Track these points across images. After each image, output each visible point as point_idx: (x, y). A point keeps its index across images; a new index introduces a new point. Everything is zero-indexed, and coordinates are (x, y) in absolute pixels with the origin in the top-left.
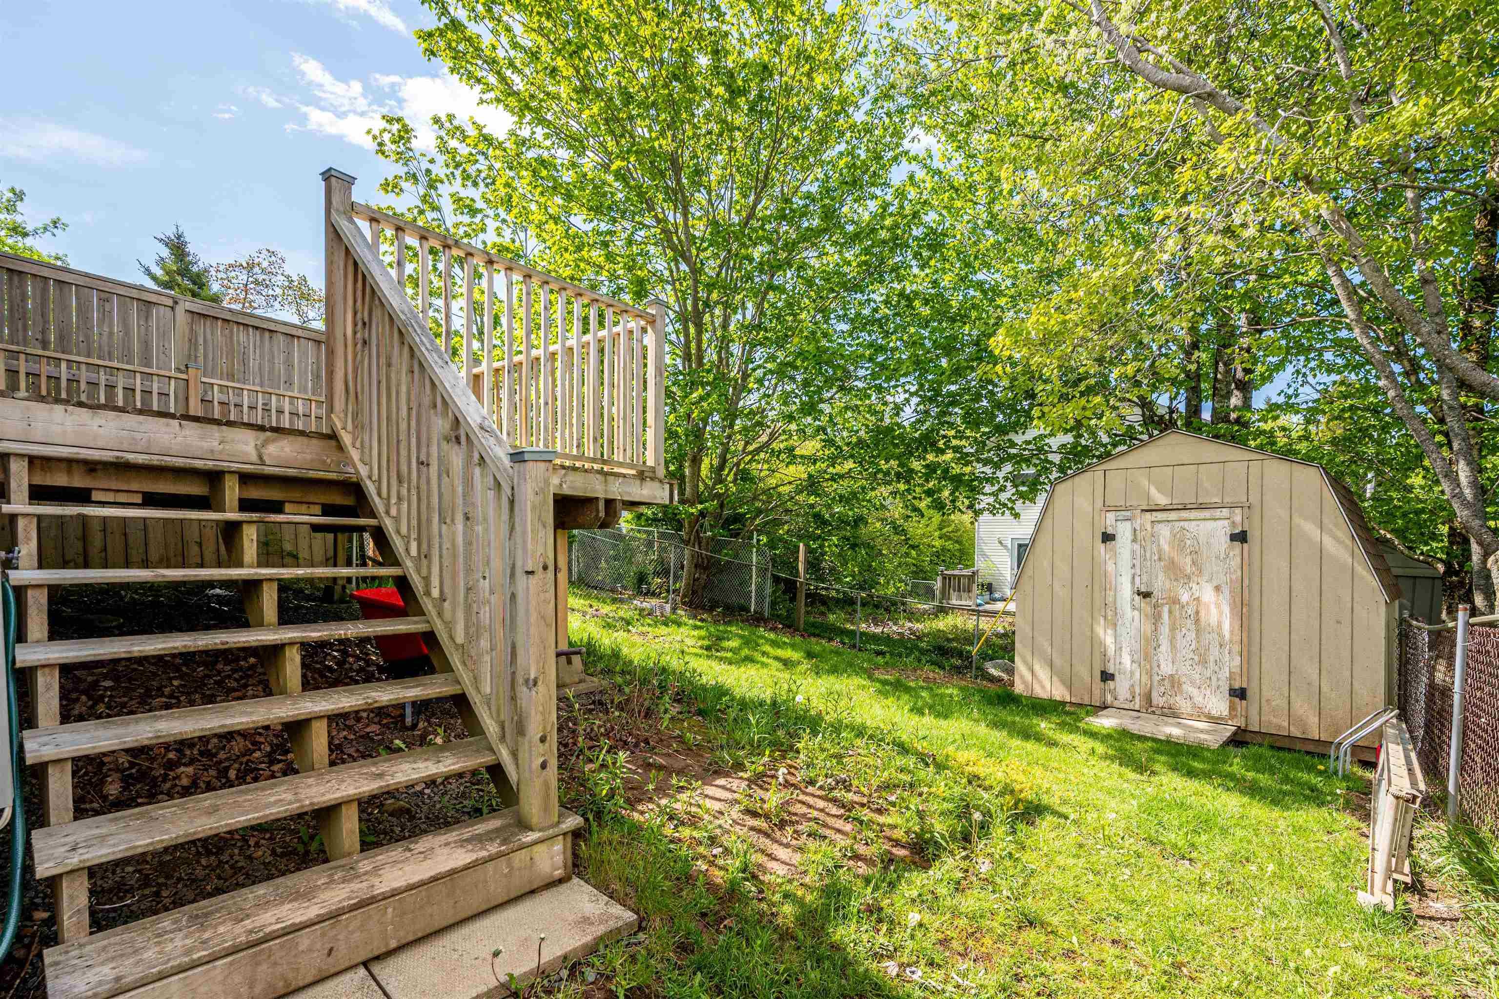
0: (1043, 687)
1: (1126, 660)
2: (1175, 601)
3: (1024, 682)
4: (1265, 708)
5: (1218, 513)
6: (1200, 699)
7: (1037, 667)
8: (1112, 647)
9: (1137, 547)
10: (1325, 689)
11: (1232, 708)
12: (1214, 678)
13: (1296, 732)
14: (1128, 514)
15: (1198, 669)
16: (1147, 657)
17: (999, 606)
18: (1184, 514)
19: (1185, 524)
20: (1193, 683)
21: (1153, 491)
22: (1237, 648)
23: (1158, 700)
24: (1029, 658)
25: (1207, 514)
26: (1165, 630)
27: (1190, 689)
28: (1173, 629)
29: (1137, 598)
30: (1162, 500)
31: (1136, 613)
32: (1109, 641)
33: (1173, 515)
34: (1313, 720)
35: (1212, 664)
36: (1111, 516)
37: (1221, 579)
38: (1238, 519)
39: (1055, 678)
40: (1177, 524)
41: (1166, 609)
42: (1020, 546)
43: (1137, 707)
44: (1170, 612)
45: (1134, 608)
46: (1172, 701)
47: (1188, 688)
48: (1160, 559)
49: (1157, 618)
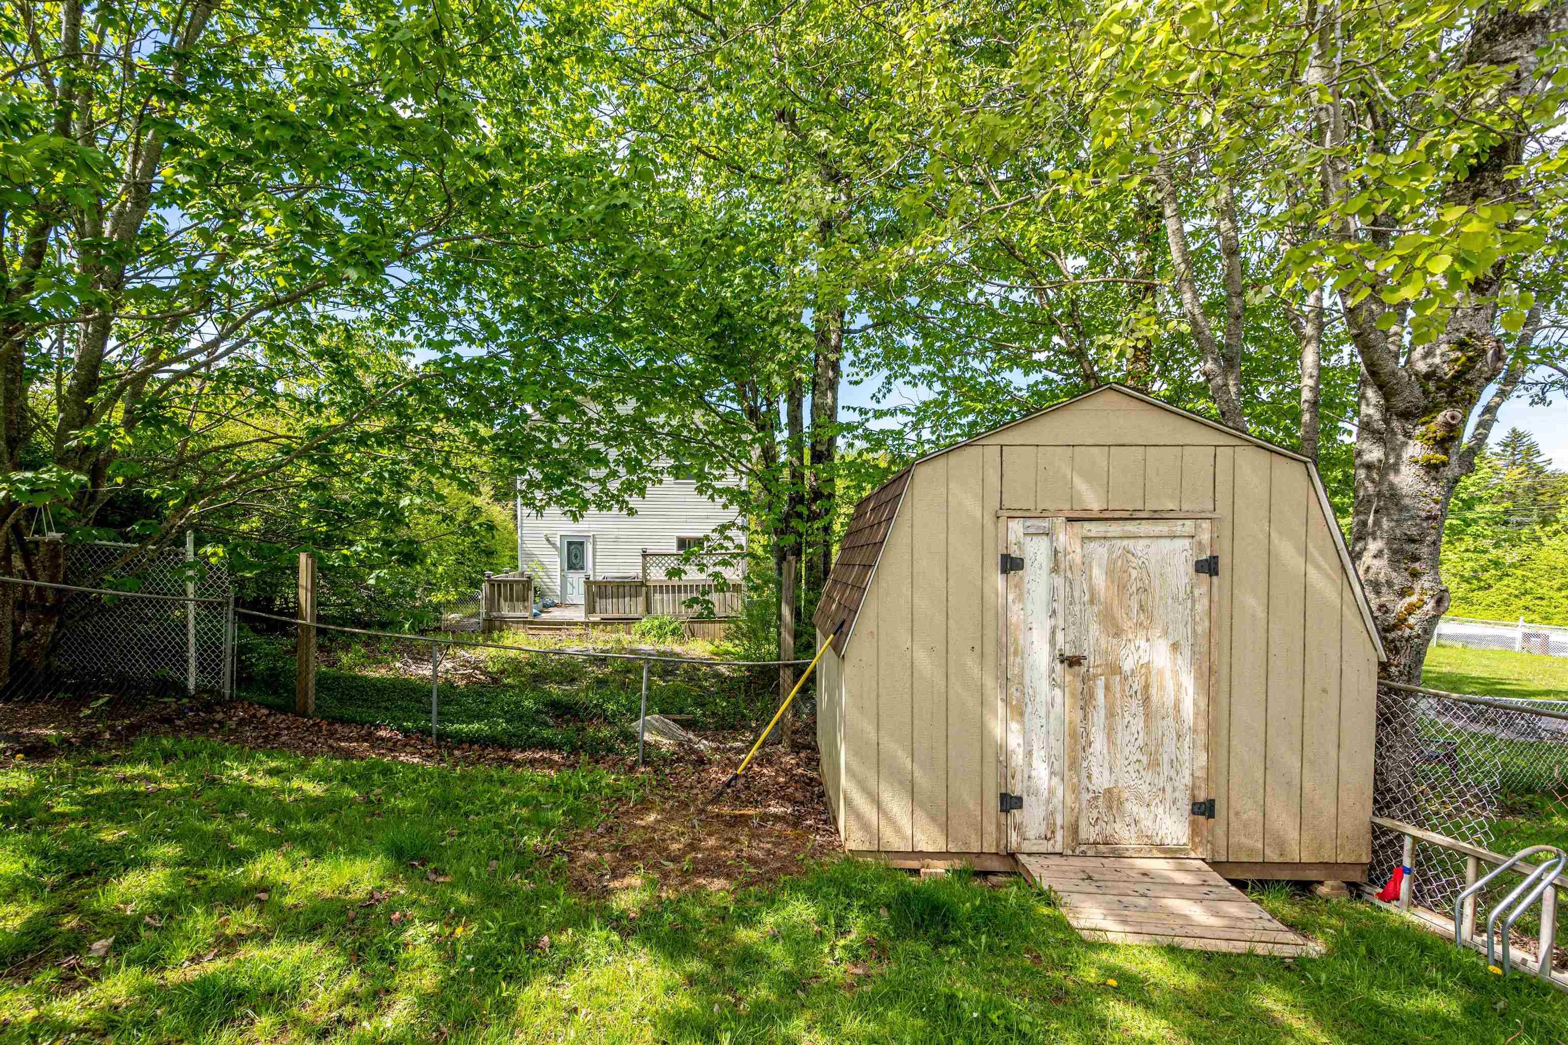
0: (898, 830)
1: (1041, 772)
2: (1115, 669)
3: (865, 826)
4: (1234, 824)
5: (1178, 527)
6: (1149, 823)
7: (886, 796)
8: (1020, 752)
9: (1059, 581)
10: (1307, 786)
11: (1195, 831)
12: (1169, 789)
13: (1273, 856)
14: (1045, 524)
15: (1148, 776)
16: (1074, 765)
17: (556, 614)
18: (1131, 527)
19: (1130, 544)
20: (1139, 797)
21: (1080, 485)
22: (1202, 739)
23: (1088, 833)
24: (872, 783)
25: (1161, 528)
26: (1099, 717)
27: (1135, 809)
28: (1111, 714)
29: (1059, 667)
30: (1094, 504)
31: (1058, 692)
32: (1015, 741)
33: (1115, 529)
34: (1293, 835)
35: (1166, 767)
36: (1016, 528)
37: (1182, 633)
38: (1205, 537)
39: (918, 812)
40: (1118, 543)
41: (1101, 682)
42: (570, 543)
43: (1058, 849)
44: (1107, 688)
45: (1054, 684)
46: (1109, 830)
47: (1132, 807)
48: (1092, 602)
49: (1085, 701)
